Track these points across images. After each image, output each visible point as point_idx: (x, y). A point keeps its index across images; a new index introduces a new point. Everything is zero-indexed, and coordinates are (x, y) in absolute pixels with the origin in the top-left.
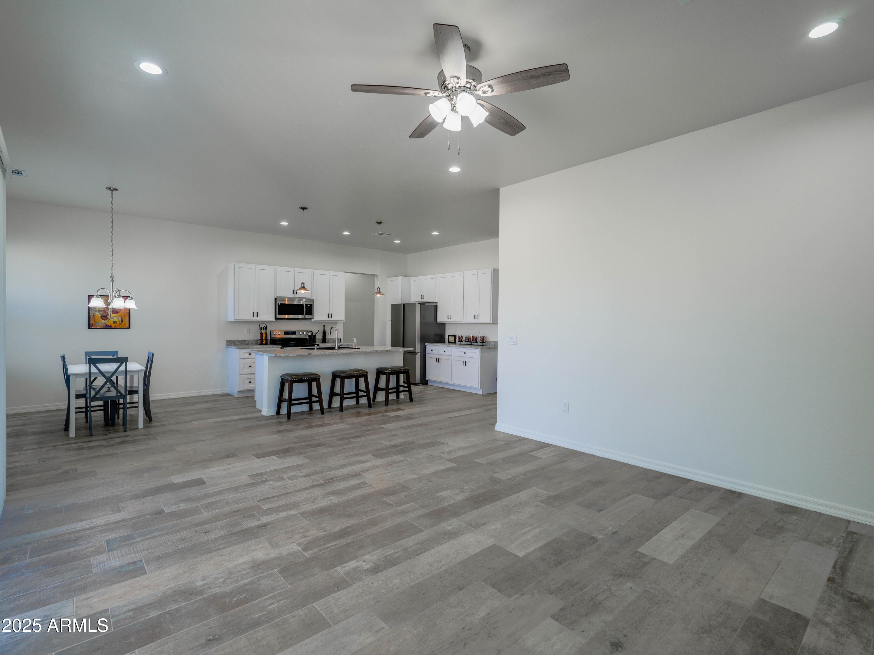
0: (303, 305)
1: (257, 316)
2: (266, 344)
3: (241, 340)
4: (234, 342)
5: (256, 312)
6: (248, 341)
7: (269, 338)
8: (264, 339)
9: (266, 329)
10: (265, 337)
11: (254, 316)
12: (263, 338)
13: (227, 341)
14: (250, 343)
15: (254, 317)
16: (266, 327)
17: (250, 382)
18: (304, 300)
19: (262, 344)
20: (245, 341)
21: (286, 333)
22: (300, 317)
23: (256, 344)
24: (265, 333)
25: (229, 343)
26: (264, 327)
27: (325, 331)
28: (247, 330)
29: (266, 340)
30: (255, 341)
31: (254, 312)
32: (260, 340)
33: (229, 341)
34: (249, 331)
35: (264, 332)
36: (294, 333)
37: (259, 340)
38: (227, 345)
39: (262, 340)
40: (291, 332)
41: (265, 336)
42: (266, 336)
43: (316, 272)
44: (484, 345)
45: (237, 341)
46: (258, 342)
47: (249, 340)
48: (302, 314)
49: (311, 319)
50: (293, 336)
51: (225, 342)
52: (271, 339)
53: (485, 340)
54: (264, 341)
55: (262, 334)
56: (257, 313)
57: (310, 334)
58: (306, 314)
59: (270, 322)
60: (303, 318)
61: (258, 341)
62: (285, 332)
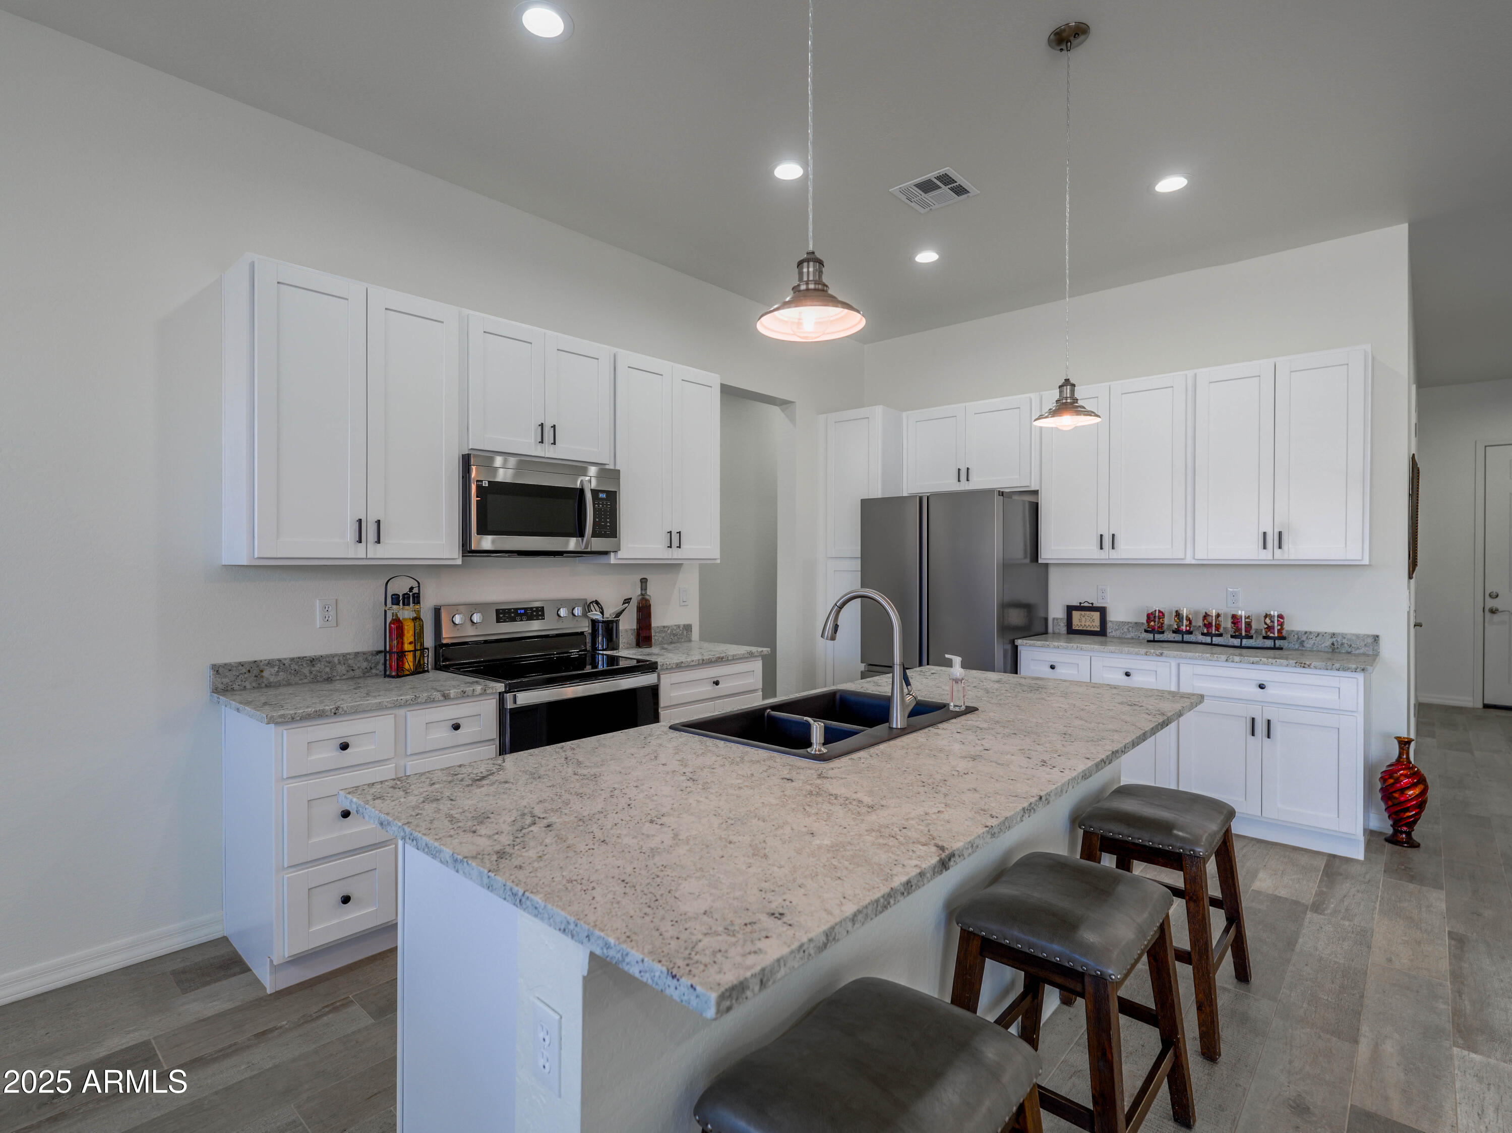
0: (581, 491)
1: (378, 542)
2: (419, 669)
3: (292, 659)
4: (255, 672)
5: (372, 519)
6: (329, 660)
7: (429, 641)
8: (407, 647)
9: (417, 599)
10: (412, 639)
11: (360, 541)
12: (403, 643)
13: (217, 670)
14: (342, 669)
15: (363, 544)
16: (415, 590)
17: (346, 900)
18: (593, 471)
19: (400, 673)
20: (313, 661)
21: (505, 614)
22: (572, 544)
23: (367, 673)
24: (415, 619)
25: (226, 680)
26: (406, 590)
27: (647, 601)
28: (325, 608)
29: (418, 653)
30: (366, 660)
31: (360, 521)
32: (391, 652)
33: (229, 667)
34: (332, 613)
35: (406, 613)
36: (536, 613)
37: (385, 652)
38: (216, 690)
39: (402, 654)
40: (525, 609)
41: (411, 632)
42: (419, 635)
43: (627, 357)
44: (1281, 649)
45: (270, 663)
46: (377, 663)
47: (333, 656)
48: (581, 534)
49: (606, 553)
50: (534, 627)
51: (208, 673)
52: (439, 646)
53: (1287, 627)
54: (410, 657)
55: (397, 627)
56: (375, 526)
57: (596, 615)
58: (594, 535)
59: (437, 569)
60: (582, 548)
61: (381, 657)
62: (498, 611)
